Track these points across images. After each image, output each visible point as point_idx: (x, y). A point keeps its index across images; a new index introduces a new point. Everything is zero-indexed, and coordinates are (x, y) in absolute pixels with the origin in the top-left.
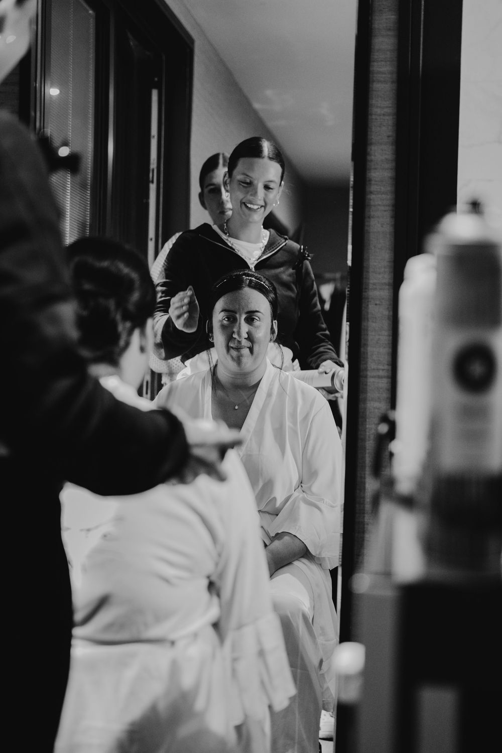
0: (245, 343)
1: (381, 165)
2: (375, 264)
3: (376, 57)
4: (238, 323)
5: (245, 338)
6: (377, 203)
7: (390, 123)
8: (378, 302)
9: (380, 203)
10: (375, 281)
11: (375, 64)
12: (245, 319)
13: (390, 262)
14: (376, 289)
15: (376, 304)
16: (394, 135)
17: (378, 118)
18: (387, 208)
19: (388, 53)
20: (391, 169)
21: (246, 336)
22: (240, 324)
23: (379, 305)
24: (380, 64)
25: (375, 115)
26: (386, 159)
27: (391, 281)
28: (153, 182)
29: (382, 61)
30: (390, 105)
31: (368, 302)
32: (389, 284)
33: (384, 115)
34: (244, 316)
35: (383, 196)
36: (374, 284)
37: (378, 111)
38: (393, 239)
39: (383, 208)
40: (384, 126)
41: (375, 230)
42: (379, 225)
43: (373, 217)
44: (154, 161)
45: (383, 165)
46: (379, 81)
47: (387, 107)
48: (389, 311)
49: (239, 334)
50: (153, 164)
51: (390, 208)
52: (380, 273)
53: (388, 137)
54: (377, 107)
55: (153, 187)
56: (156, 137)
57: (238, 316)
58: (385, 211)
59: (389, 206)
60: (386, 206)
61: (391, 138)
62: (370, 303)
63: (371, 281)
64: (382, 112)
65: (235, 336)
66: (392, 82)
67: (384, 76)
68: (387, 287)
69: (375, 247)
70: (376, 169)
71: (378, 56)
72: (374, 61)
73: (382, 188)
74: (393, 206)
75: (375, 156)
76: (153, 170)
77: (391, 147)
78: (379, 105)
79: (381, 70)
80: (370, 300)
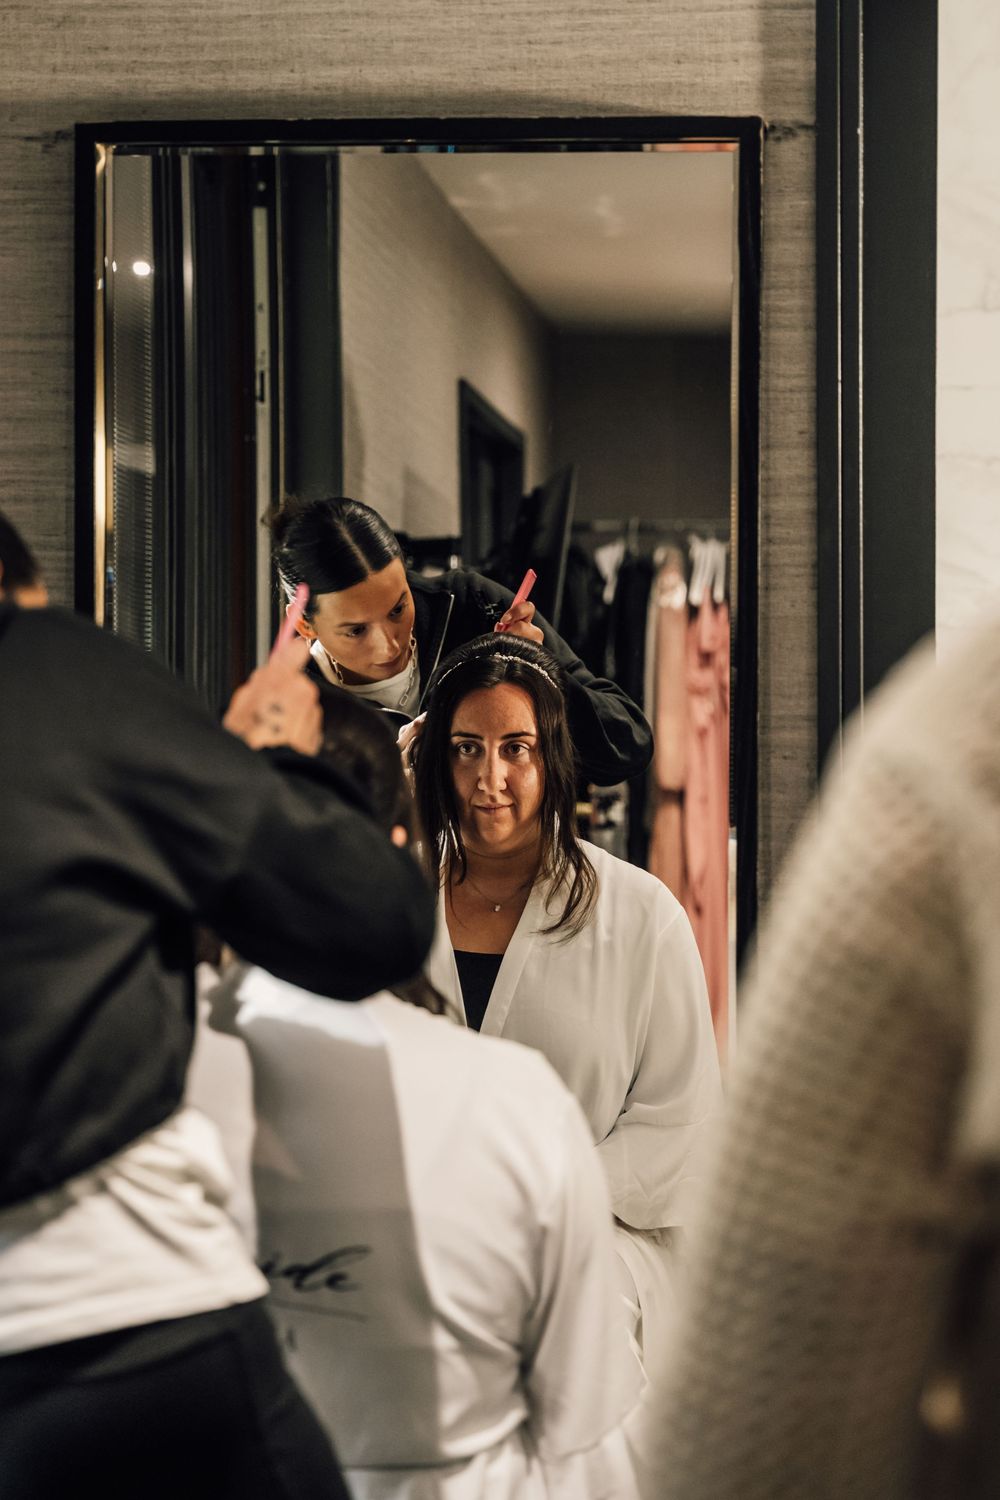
0: (502, 800)
1: (789, 488)
2: (781, 679)
3: (773, 280)
4: (487, 758)
5: (501, 791)
6: (782, 561)
7: (804, 405)
8: (787, 754)
9: (787, 560)
10: (781, 712)
11: (772, 292)
12: (500, 748)
13: (809, 674)
14: (784, 727)
15: (785, 758)
16: (813, 429)
17: (780, 396)
18: (802, 570)
19: (798, 272)
20: (809, 495)
21: (504, 786)
22: (490, 761)
23: (792, 758)
24: (781, 292)
25: (774, 391)
26: (798, 476)
27: (814, 712)
28: (262, 399)
29: (784, 287)
30: (803, 372)
31: (769, 753)
32: (808, 719)
33: (791, 391)
34: (498, 744)
35: (794, 547)
36: (781, 718)
37: (781, 383)
38: (815, 631)
39: (793, 571)
40: (792, 412)
41: (779, 614)
42: (788, 604)
43: (775, 589)
44: (263, 353)
45: (791, 487)
46: (780, 326)
47: (796, 377)
48: (811, 771)
49: (489, 780)
50: (262, 362)
51: (807, 570)
52: (790, 697)
53: (801, 433)
54: (778, 376)
55: (263, 409)
56: (266, 307)
57: (486, 744)
58: (798, 576)
59: (805, 566)
60: (800, 566)
61: (807, 436)
62: (772, 754)
63: (774, 713)
64: (789, 386)
65: (483, 786)
66: (807, 328)
67: (789, 315)
68: (806, 723)
69: (780, 645)
70: (777, 495)
71: (775, 277)
72: (768, 289)
73: (791, 531)
74: (813, 566)
75: (776, 469)
76: (262, 375)
77: (806, 453)
78: (781, 372)
79: (783, 304)
80: (772, 749)
